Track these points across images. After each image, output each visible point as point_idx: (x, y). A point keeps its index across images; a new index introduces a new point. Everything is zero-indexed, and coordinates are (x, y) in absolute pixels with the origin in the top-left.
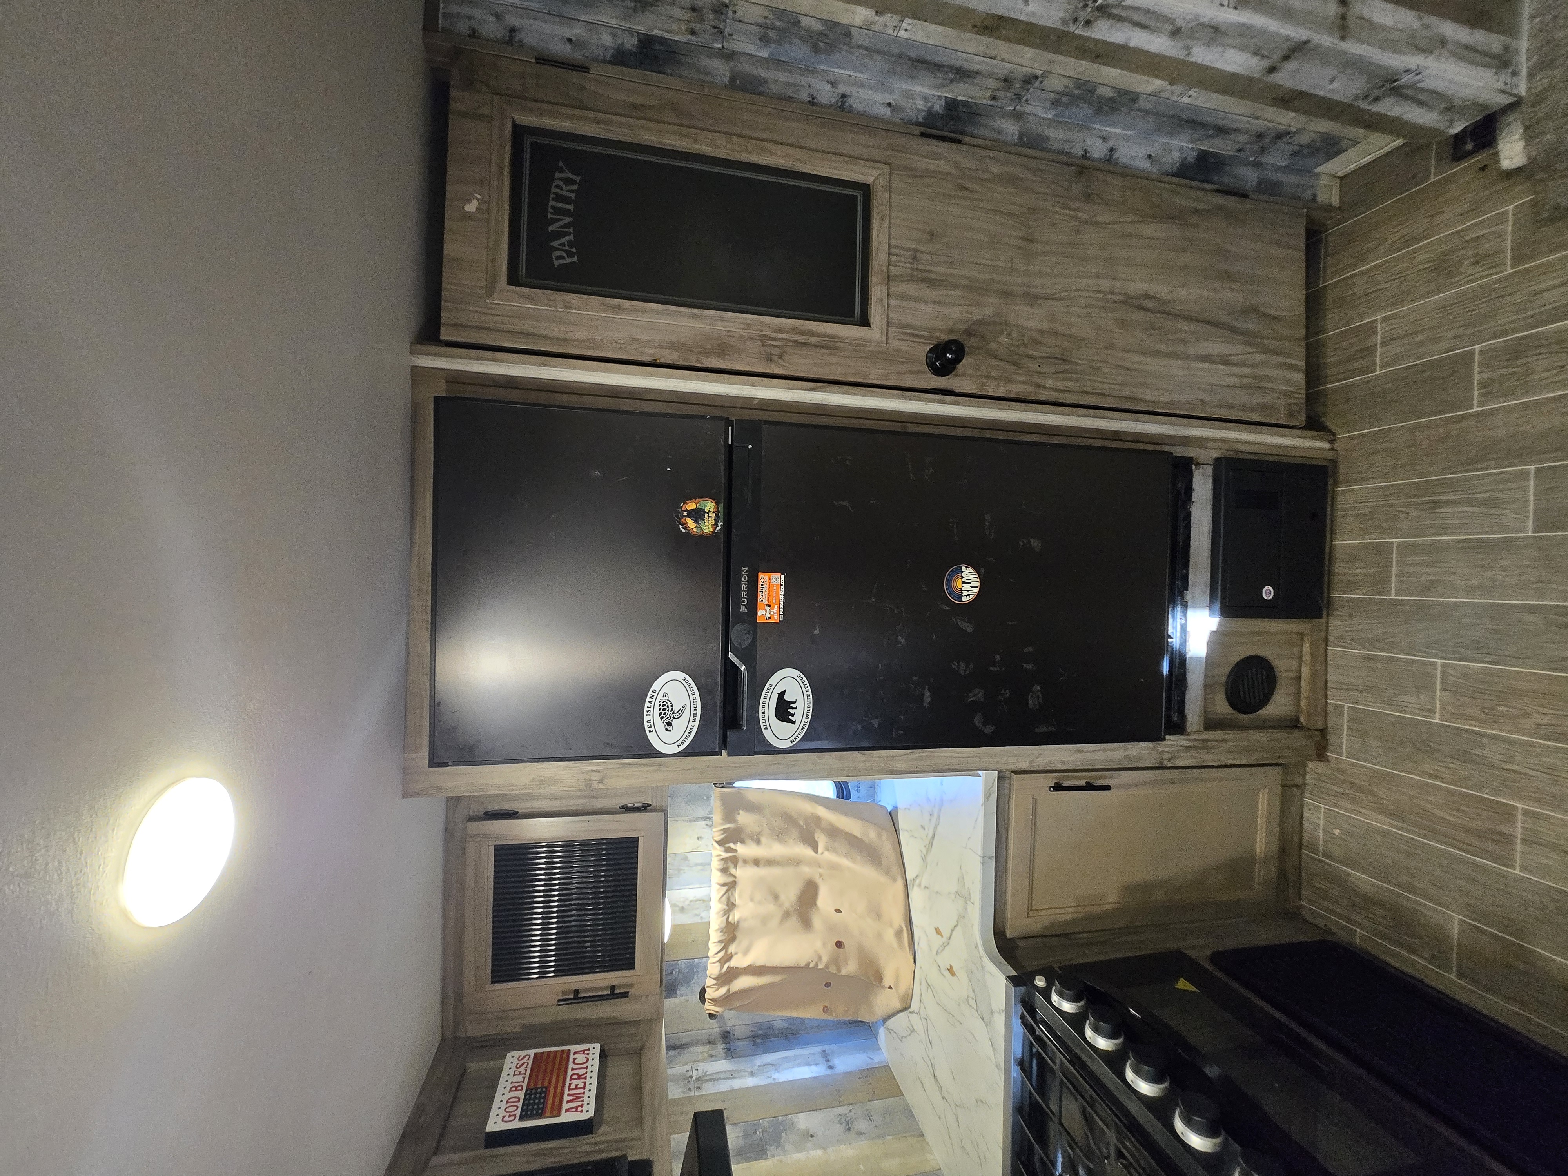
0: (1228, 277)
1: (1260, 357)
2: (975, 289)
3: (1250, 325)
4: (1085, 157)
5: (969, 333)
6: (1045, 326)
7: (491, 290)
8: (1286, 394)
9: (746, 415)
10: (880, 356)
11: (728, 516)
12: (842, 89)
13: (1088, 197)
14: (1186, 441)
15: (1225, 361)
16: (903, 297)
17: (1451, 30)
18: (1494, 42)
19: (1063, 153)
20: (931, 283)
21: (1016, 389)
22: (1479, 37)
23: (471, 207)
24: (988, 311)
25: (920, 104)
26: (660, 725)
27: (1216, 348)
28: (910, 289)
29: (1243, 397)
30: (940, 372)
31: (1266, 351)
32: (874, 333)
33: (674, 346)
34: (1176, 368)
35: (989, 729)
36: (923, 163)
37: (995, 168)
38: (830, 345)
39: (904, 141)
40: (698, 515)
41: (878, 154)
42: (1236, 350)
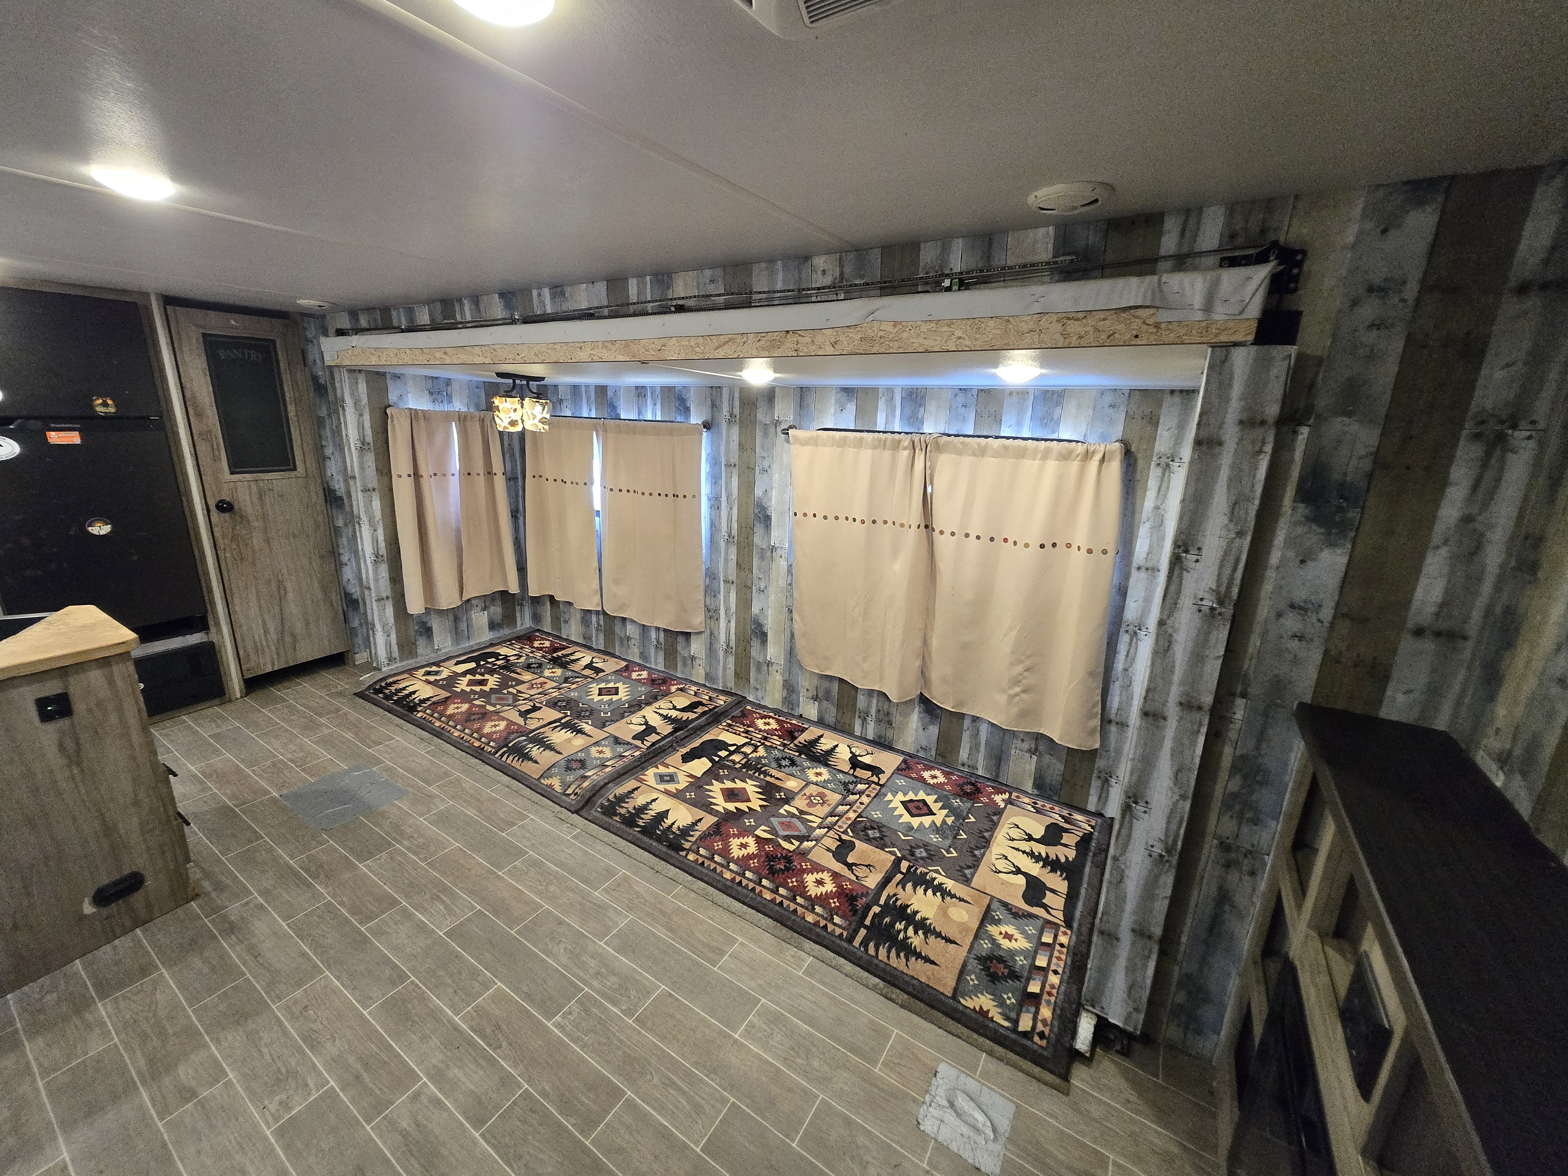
0: (307, 624)
1: (273, 648)
2: (264, 517)
3: (288, 639)
4: (339, 554)
5: (241, 516)
6: (257, 548)
7: (196, 326)
8: (259, 666)
9: (168, 424)
10: (217, 480)
11: (107, 418)
12: (332, 458)
13: (322, 557)
14: (218, 624)
15: (266, 632)
16: (250, 488)
17: (393, 636)
18: (396, 654)
19: (338, 546)
20: (260, 498)
21: (220, 542)
22: (395, 648)
23: (233, 322)
24: (255, 524)
25: (337, 487)
27: (272, 627)
28: (254, 489)
29: (250, 646)
30: (217, 507)
31: (277, 649)
32: (227, 475)
33: (194, 397)
34: (254, 610)
36: (312, 488)
37: (320, 518)
38: (216, 459)
39: (319, 481)
40: (105, 404)
41: (310, 472)
42: (273, 636)
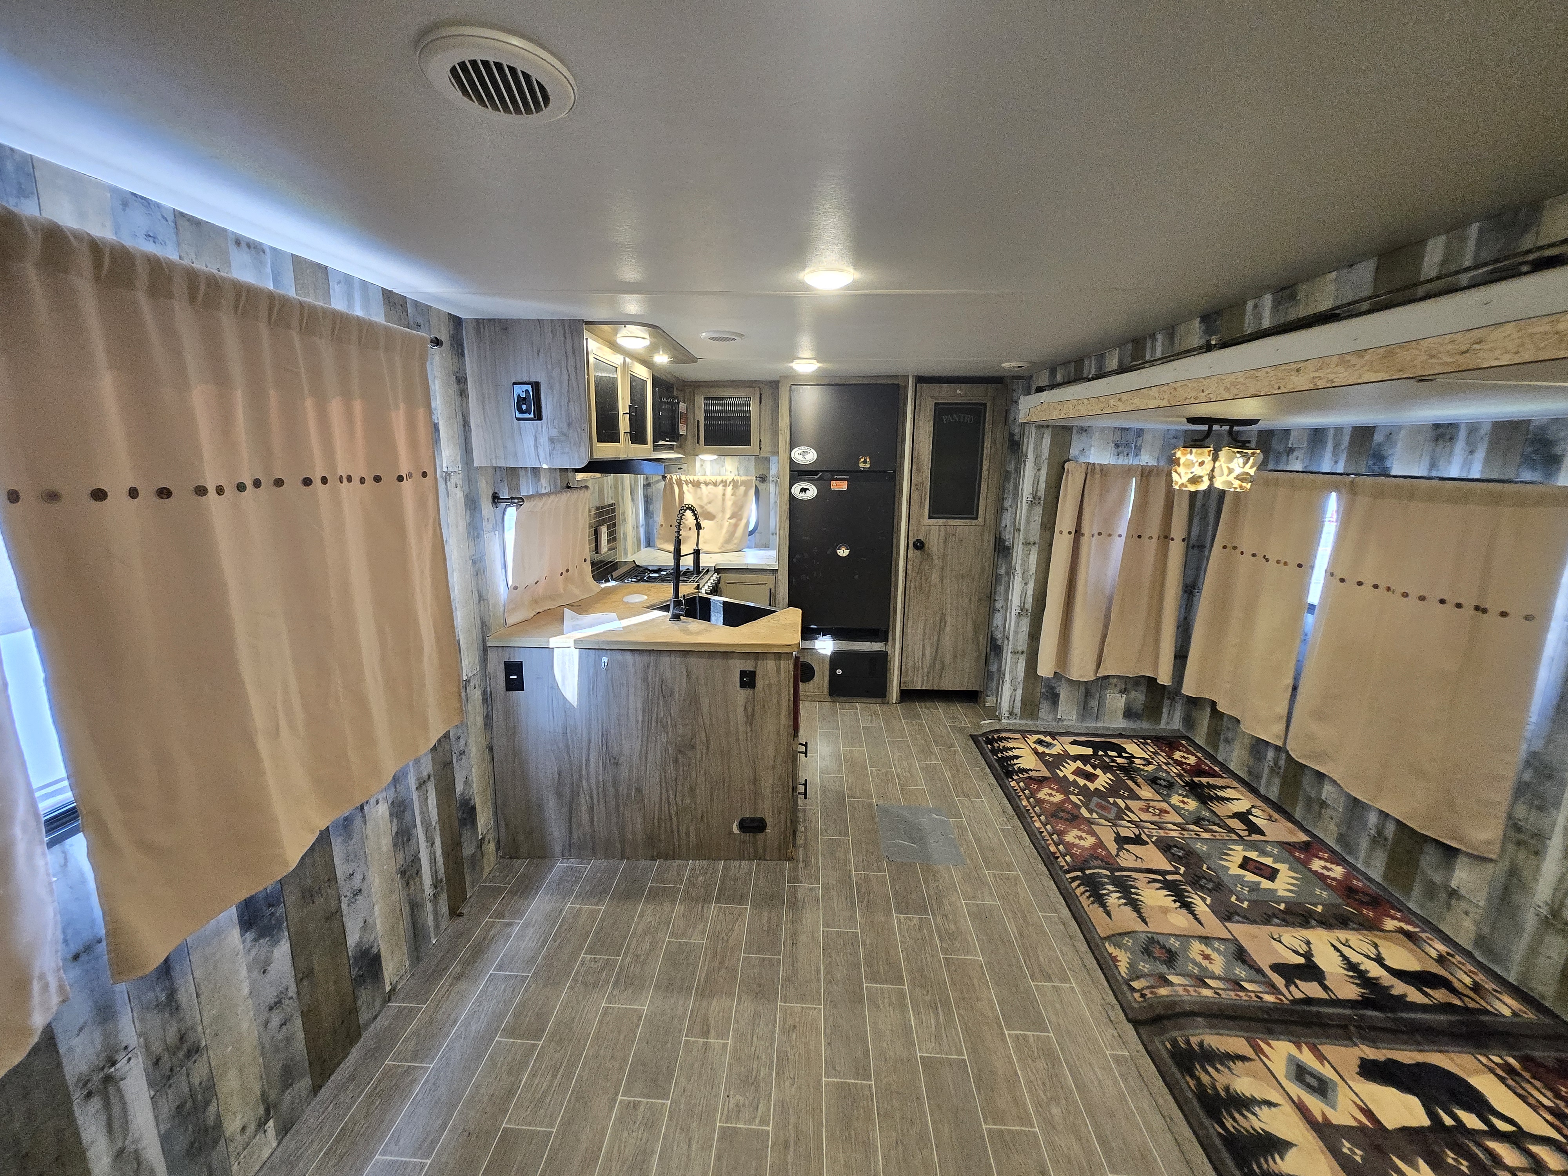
0: (955, 657)
1: (926, 670)
2: (944, 557)
3: (938, 666)
4: (995, 600)
5: (928, 554)
6: (932, 583)
7: (932, 398)
8: (912, 681)
9: (898, 478)
10: (919, 523)
11: (865, 471)
12: (1010, 509)
13: (980, 600)
14: (894, 640)
15: (923, 656)
16: (940, 531)
17: (1019, 692)
18: (1017, 710)
19: (995, 593)
20: (945, 542)
21: (909, 572)
22: (1018, 704)
23: (958, 391)
24: (936, 562)
25: (1007, 537)
26: (800, 452)
27: (928, 652)
28: (942, 534)
29: (910, 663)
30: (915, 545)
31: (928, 672)
32: (926, 520)
33: (918, 454)
34: (920, 636)
35: (794, 560)
36: (986, 537)
37: (987, 564)
38: (922, 505)
39: (993, 531)
40: (865, 462)
41: (988, 522)
42: (928, 660)
